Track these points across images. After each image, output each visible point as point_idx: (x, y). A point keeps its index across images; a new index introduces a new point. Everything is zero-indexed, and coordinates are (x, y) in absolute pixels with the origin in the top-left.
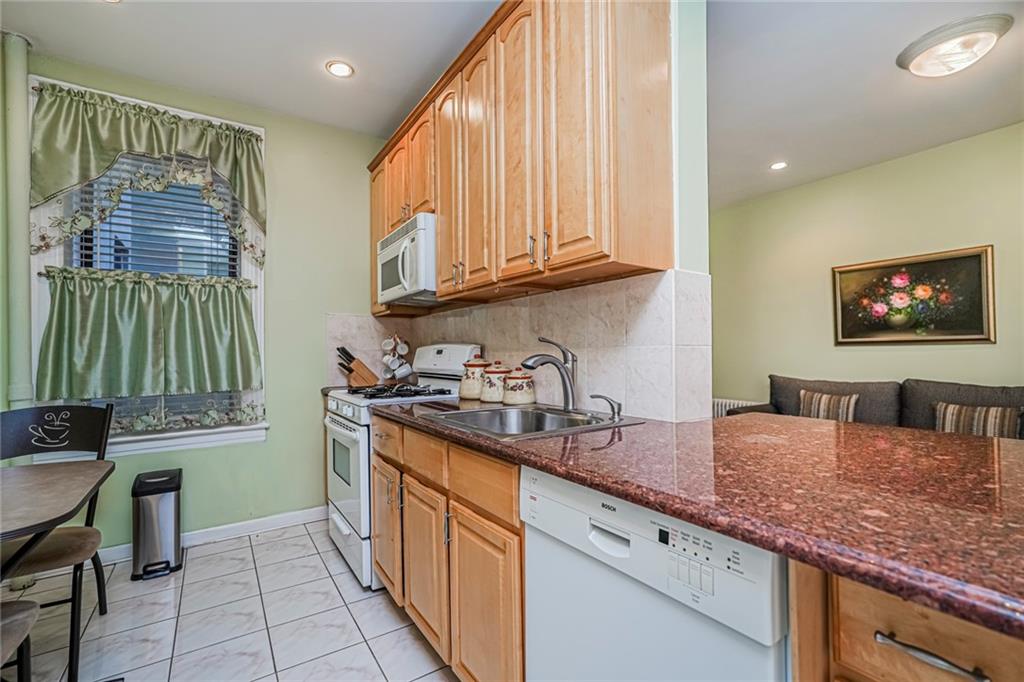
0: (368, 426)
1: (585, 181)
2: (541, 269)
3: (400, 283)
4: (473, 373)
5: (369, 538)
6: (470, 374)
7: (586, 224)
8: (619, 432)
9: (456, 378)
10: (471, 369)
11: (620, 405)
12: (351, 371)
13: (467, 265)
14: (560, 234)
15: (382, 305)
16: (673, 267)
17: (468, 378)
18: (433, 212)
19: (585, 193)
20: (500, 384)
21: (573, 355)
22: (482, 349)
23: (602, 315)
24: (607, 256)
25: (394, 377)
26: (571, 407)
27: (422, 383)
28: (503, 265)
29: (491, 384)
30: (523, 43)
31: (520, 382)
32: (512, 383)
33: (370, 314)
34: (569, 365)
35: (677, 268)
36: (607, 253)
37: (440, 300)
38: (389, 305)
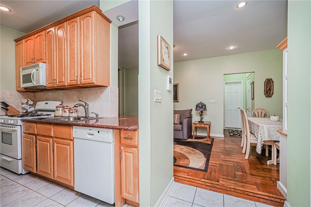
0: (21, 126)
1: (90, 66)
2: (79, 84)
3: (32, 82)
4: (59, 109)
5: (21, 159)
6: (58, 109)
7: (90, 76)
8: (98, 120)
9: (54, 111)
10: (58, 108)
11: (98, 114)
12: (7, 110)
13: (58, 80)
14: (84, 77)
15: (22, 88)
16: (110, 86)
17: (57, 110)
18: (45, 63)
19: (90, 69)
20: (68, 112)
21: (88, 104)
22: (62, 102)
23: (95, 95)
24: (94, 83)
25: (27, 112)
26: (87, 116)
27: (39, 113)
28: (69, 81)
29: (65, 112)
30: (75, 27)
31: (74, 111)
32: (71, 111)
33: (16, 91)
34: (87, 107)
35: (111, 86)
36: (94, 82)
37: (47, 88)
38: (25, 88)
